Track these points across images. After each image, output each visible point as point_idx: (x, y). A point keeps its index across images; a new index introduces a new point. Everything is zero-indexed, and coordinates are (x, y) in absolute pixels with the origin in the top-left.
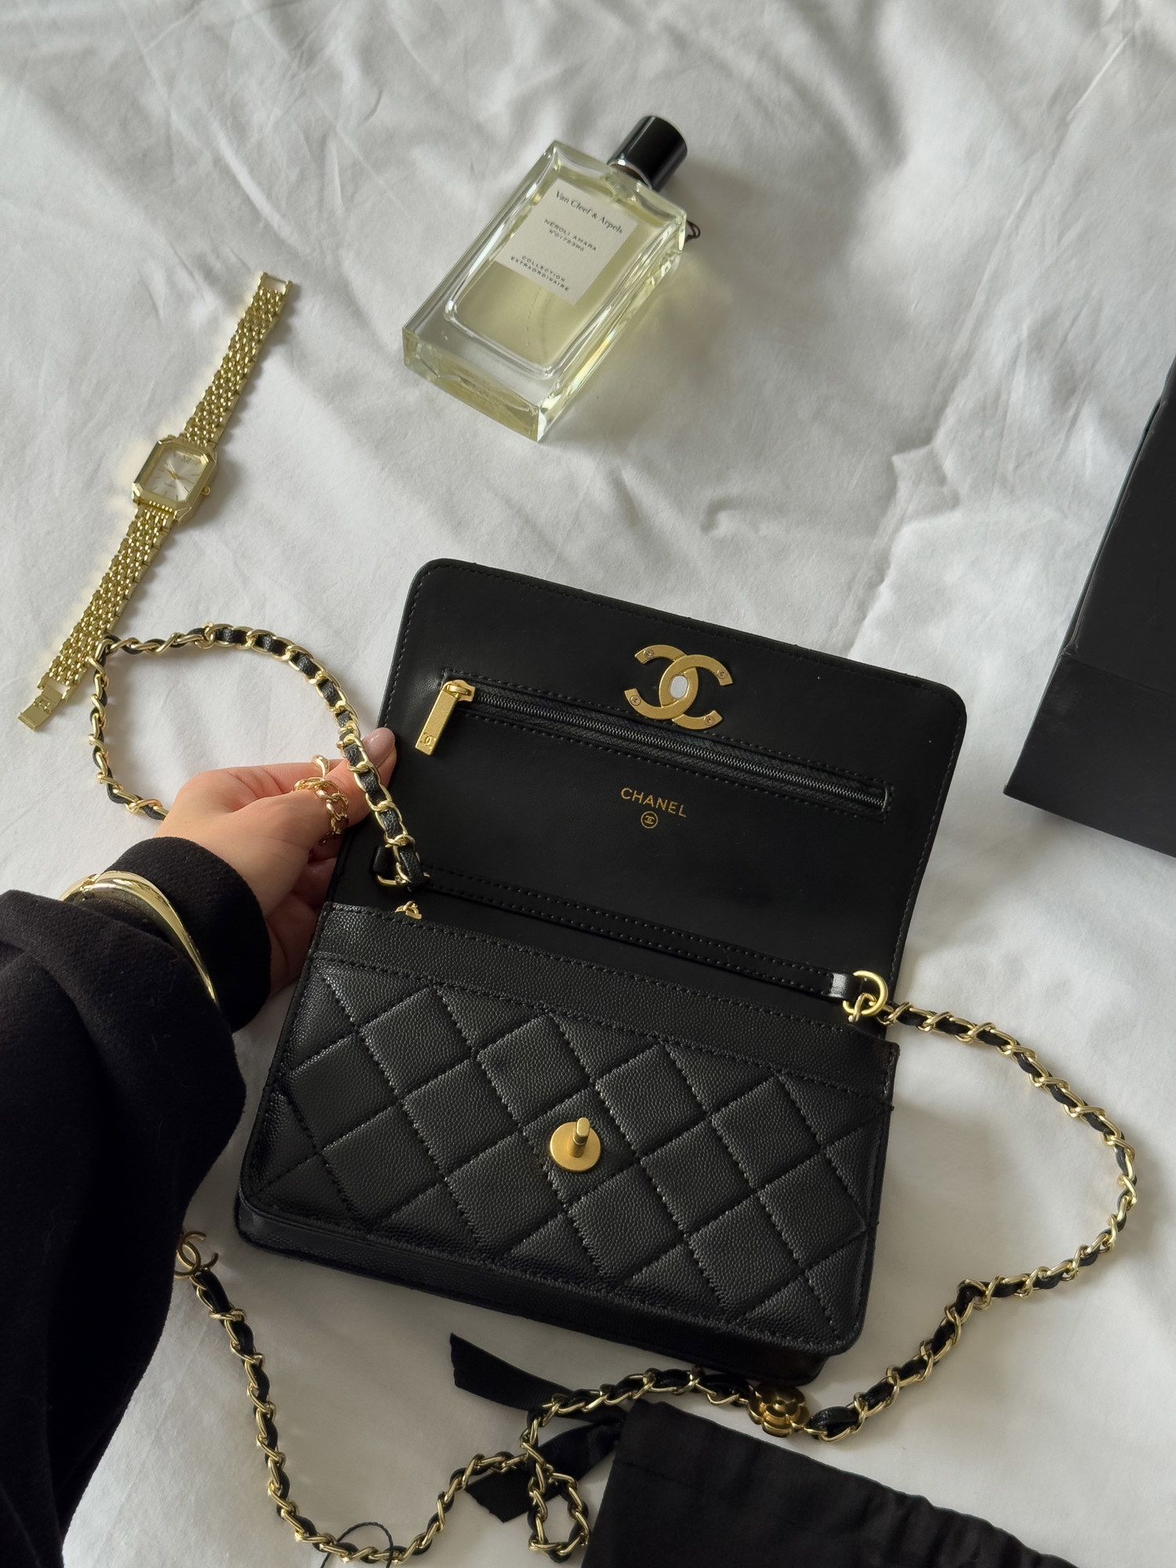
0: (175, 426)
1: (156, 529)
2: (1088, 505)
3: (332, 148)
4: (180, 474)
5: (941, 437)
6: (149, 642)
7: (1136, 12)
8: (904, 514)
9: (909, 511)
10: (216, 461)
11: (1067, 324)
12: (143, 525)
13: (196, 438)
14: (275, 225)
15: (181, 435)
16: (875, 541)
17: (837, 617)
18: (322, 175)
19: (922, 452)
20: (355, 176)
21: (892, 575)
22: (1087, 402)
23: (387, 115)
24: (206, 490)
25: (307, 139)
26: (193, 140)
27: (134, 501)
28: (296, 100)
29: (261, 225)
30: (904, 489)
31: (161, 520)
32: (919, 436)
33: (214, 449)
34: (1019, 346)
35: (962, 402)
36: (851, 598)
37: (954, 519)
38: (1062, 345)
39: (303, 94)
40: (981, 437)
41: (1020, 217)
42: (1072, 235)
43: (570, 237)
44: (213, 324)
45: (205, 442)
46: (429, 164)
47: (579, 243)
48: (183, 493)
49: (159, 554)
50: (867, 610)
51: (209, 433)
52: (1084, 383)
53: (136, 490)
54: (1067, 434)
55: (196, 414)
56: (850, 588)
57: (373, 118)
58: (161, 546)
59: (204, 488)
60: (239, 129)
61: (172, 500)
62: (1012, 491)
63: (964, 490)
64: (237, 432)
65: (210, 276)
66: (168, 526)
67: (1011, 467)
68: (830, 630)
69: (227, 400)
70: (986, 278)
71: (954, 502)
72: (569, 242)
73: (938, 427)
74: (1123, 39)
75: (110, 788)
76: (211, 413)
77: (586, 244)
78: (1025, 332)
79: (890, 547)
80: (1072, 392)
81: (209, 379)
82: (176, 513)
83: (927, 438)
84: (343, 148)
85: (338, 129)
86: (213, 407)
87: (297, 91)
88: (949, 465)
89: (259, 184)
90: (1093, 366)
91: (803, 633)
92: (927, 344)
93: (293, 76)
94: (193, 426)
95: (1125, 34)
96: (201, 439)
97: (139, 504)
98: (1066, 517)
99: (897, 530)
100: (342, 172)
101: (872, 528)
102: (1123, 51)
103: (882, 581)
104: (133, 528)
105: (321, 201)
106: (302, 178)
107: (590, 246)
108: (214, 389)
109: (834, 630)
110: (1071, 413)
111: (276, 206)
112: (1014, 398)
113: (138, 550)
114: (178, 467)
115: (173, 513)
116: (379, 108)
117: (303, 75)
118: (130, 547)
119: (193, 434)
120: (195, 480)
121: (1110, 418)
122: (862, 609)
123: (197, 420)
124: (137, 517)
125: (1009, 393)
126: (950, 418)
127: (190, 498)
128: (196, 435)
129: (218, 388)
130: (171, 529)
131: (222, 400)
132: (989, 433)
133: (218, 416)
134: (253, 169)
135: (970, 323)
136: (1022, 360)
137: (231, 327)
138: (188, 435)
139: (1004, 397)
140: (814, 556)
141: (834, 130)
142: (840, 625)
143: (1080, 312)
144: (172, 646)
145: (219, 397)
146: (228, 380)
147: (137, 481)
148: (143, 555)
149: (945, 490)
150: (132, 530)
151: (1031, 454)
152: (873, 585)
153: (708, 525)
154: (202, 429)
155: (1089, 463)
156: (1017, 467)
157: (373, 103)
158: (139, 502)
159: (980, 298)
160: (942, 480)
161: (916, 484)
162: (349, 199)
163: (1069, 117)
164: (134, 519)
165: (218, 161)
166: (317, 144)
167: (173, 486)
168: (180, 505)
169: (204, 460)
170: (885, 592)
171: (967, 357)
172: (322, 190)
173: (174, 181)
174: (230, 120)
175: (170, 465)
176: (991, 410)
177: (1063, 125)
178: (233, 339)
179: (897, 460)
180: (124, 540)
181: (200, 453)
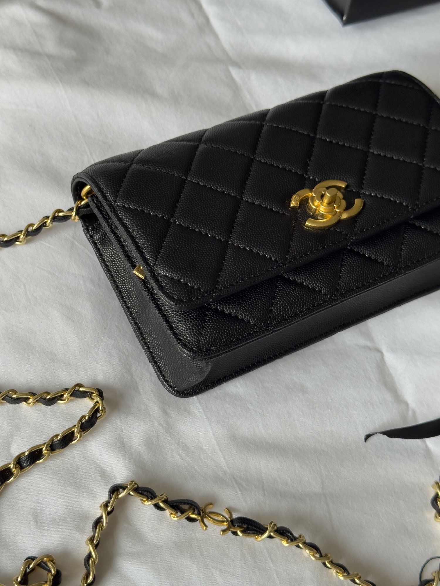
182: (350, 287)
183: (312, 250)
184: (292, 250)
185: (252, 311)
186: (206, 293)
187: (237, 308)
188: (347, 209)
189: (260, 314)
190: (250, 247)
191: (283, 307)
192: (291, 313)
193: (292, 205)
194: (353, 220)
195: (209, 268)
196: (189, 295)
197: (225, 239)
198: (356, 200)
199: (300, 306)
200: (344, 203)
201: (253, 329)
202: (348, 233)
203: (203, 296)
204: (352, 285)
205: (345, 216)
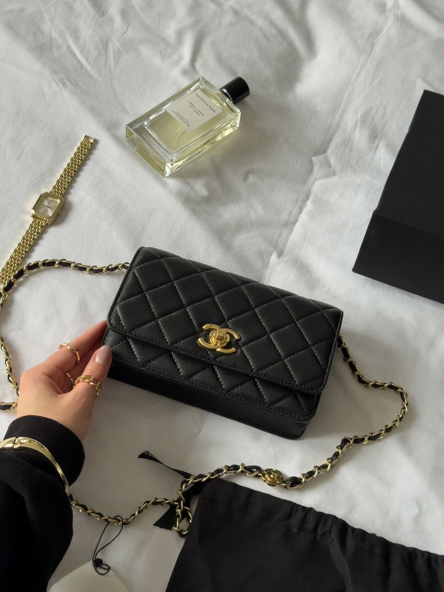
0: (49, 189)
1: (40, 227)
2: (382, 176)
3: (110, 45)
4: (49, 206)
5: (329, 152)
7: (399, 7)
8: (316, 177)
9: (318, 176)
10: (63, 202)
11: (374, 113)
12: (35, 225)
13: (56, 193)
14: (89, 71)
15: (50, 192)
16: (306, 186)
17: (292, 212)
18: (106, 53)
19: (322, 156)
20: (118, 55)
21: (311, 198)
22: (381, 141)
23: (130, 34)
24: (59, 212)
25: (101, 41)
26: (60, 41)
27: (32, 216)
28: (98, 28)
29: (84, 70)
30: (316, 169)
31: (42, 223)
32: (322, 150)
33: (63, 197)
34: (357, 121)
35: (337, 140)
36: (297, 205)
37: (334, 179)
38: (372, 120)
39: (100, 26)
40: (344, 152)
41: (358, 75)
42: (376, 82)
43: (196, 110)
45: (59, 194)
46: (146, 51)
47: (198, 112)
48: (50, 213)
49: (40, 236)
50: (303, 210)
51: (61, 191)
52: (381, 134)
53: (33, 212)
54: (374, 152)
55: (56, 184)
56: (296, 202)
57: (125, 35)
58: (42, 233)
60: (76, 37)
61: (46, 216)
62: (355, 170)
63: (338, 170)
64: (72, 191)
66: (45, 226)
67: (355, 162)
68: (289, 216)
69: (68, 179)
70: (345, 97)
71: (334, 174)
72: (195, 111)
73: (328, 148)
74: (394, 16)
76: (62, 184)
77: (201, 113)
78: (359, 115)
79: (311, 188)
80: (376, 137)
81: (61, 172)
82: (48, 221)
83: (324, 151)
84: (114, 45)
85: (113, 38)
86: (63, 182)
87: (98, 25)
88: (332, 161)
89: (84, 56)
90: (384, 128)
91: (280, 217)
92: (324, 120)
93: (97, 20)
94: (55, 189)
95: (395, 15)
96: (58, 193)
97: (34, 217)
98: (374, 179)
99: (314, 183)
100: (114, 53)
101: (305, 182)
102: (394, 21)
103: (308, 200)
104: (31, 226)
105: (106, 63)
106: (99, 55)
107: (202, 114)
108: (63, 175)
109: (291, 216)
110: (376, 144)
111: (90, 64)
112: (355, 139)
113: (32, 234)
114: (49, 203)
115: (46, 221)
116: (128, 31)
117: (100, 20)
118: (29, 233)
119: (55, 192)
120: (55, 208)
121: (389, 146)
122: (301, 210)
123: (57, 186)
124: (33, 222)
125: (354, 137)
126: (333, 145)
127: (53, 215)
128: (56, 192)
129: (65, 175)
130: (46, 227)
131: (66, 179)
132: (346, 150)
133: (65, 185)
134: (81, 52)
135: (340, 112)
136: (358, 125)
138: (53, 192)
139: (352, 138)
140: (284, 190)
141: (291, 45)
142: (293, 214)
143: (379, 109)
145: (65, 178)
146: (69, 172)
147: (33, 209)
148: (34, 236)
149: (331, 169)
151: (362, 158)
152: (305, 201)
153: (245, 179)
154: (58, 189)
155: (382, 161)
156: (357, 162)
157: (125, 30)
158: (34, 216)
159: (343, 104)
160: (330, 166)
161: (321, 167)
162: (116, 63)
163: (375, 42)
164: (32, 223)
165: (69, 48)
166: (105, 44)
167: (46, 211)
168: (49, 218)
169: (59, 201)
170: (309, 204)
171: (339, 124)
172: (106, 59)
173: (52, 54)
174: (74, 34)
175: (46, 203)
176: (347, 142)
177: (373, 45)
178: (72, 158)
179: (314, 159)
180: (27, 230)
181: (57, 198)
182: (196, 382)
183: (188, 351)
184: (179, 344)
185: (141, 355)
186: (125, 330)
187: (137, 349)
188: (224, 348)
189: (144, 359)
190: (163, 328)
191: (157, 365)
192: (158, 370)
193: (203, 327)
194: (221, 354)
195: (136, 322)
196: (117, 325)
197: (157, 317)
198: (233, 348)
199: (165, 371)
200: (226, 344)
201: (135, 363)
202: (212, 358)
203: (122, 330)
204: (198, 382)
205: (219, 350)
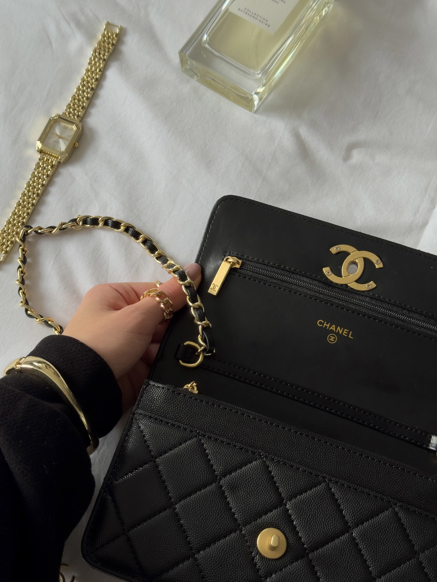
0: (60, 109)
1: (49, 167)
4: (62, 136)
6: (48, 228)
10: (81, 128)
12: (43, 164)
13: (71, 115)
15: (63, 113)
24: (76, 145)
27: (38, 151)
31: (52, 162)
33: (81, 121)
44: (81, 51)
45: (76, 117)
48: (63, 146)
49: (51, 179)
51: (78, 112)
53: (39, 145)
55: (71, 101)
58: (52, 175)
59: (75, 143)
61: (57, 151)
64: (93, 111)
65: (79, 24)
66: (56, 164)
69: (88, 93)
75: (27, 310)
76: (79, 100)
81: (78, 82)
82: (59, 157)
86: (80, 97)
94: (70, 108)
96: (74, 115)
97: (40, 153)
104: (38, 166)
108: (81, 87)
113: (40, 178)
114: (62, 133)
115: (58, 158)
118: (36, 176)
119: (69, 113)
120: (70, 138)
123: (72, 105)
124: (40, 160)
127: (67, 150)
128: (71, 113)
129: (83, 87)
130: (57, 166)
131: (85, 94)
133: (83, 103)
137: (90, 52)
138: (67, 114)
144: (60, 229)
145: (84, 91)
146: (88, 82)
147: (39, 140)
148: (43, 181)
150: (37, 167)
154: (74, 110)
158: (41, 151)
164: (38, 161)
167: (57, 142)
168: (62, 153)
169: (74, 128)
175: (57, 131)
178: (90, 59)
180: (33, 173)
181: (72, 123)
